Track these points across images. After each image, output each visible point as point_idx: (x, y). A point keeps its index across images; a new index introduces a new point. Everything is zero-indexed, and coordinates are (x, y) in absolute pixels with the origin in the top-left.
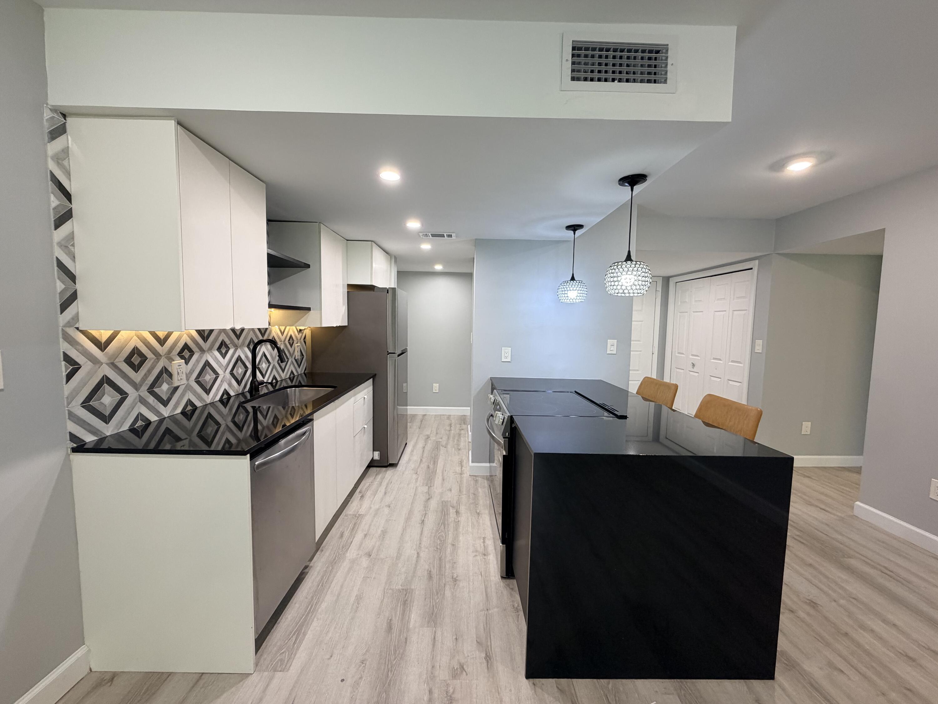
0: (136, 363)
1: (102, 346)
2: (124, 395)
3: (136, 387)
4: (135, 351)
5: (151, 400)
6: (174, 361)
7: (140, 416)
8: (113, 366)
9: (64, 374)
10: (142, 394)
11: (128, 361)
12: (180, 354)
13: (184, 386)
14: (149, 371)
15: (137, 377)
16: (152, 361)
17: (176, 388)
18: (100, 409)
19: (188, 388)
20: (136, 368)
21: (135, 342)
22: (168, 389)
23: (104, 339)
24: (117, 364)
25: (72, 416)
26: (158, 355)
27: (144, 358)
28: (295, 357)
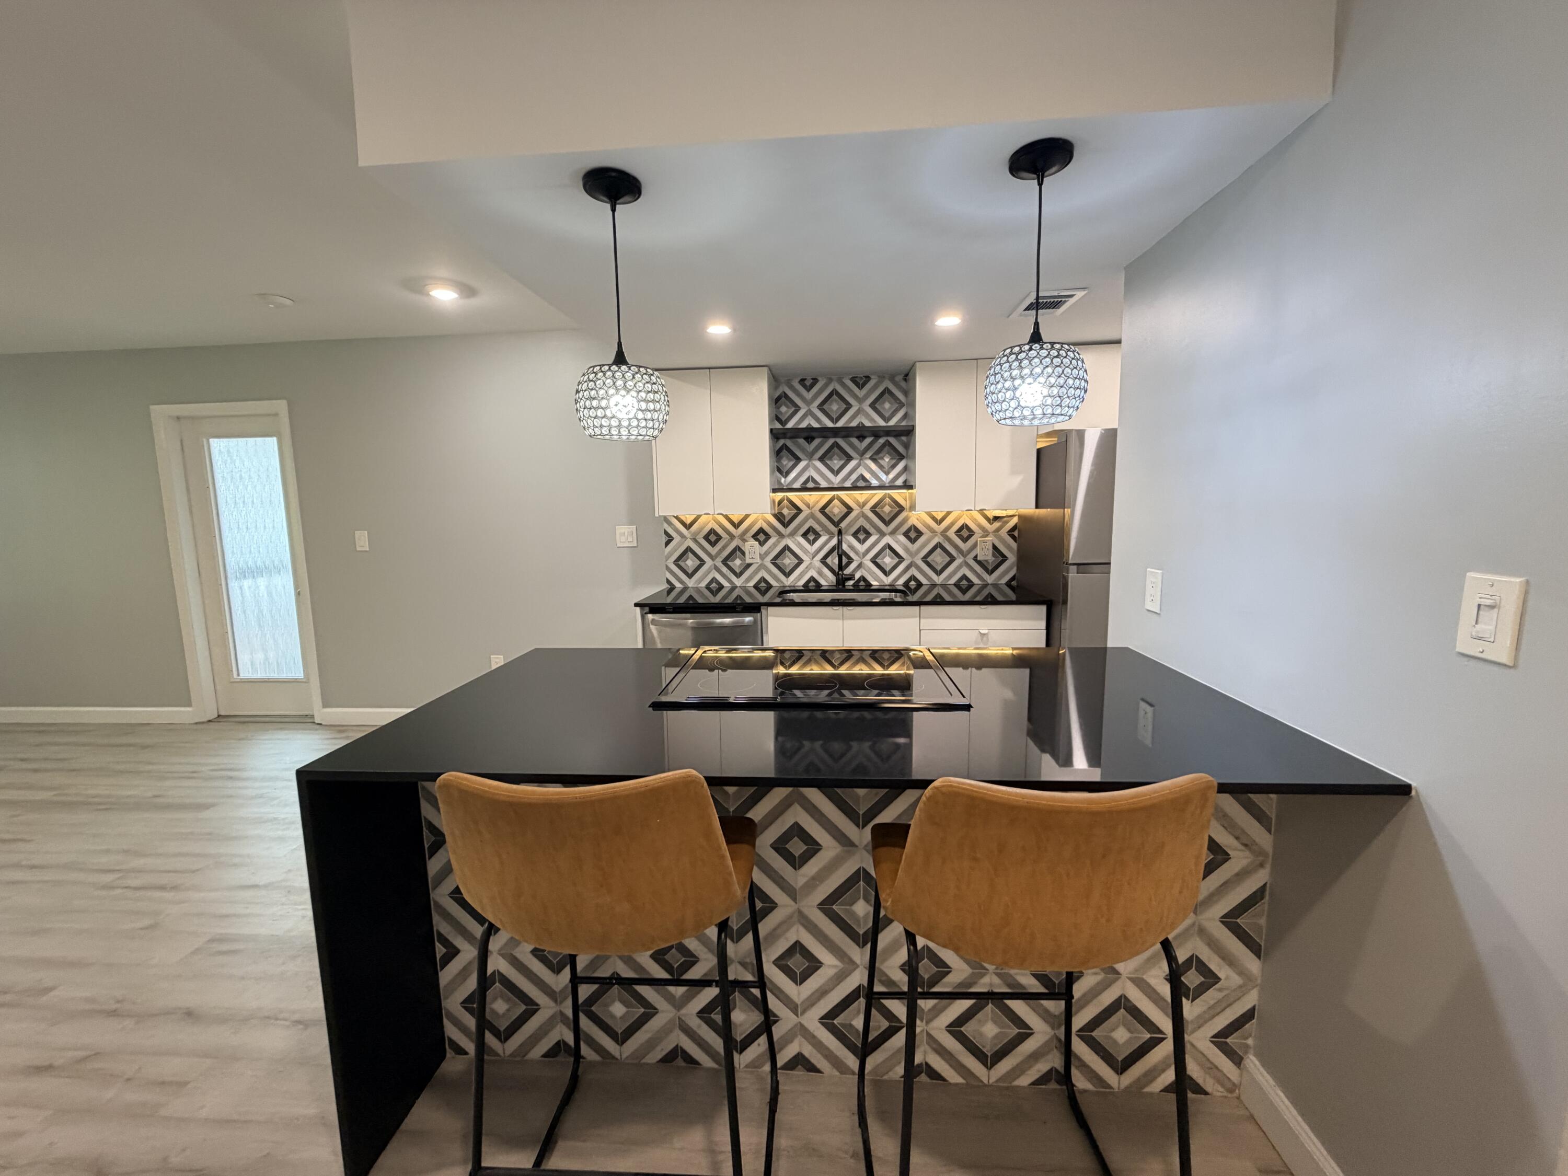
0: (713, 540)
1: (688, 527)
2: (702, 563)
3: (712, 558)
4: (712, 531)
5: (724, 570)
6: (747, 542)
7: (714, 580)
8: (695, 540)
9: (664, 542)
10: (717, 564)
11: (706, 538)
12: (755, 537)
13: (758, 564)
14: (724, 548)
15: (713, 550)
16: (725, 541)
17: (749, 565)
18: (685, 568)
19: (762, 567)
20: (713, 544)
21: (712, 525)
22: (741, 564)
23: (688, 522)
24: (698, 540)
25: (668, 568)
26: (732, 537)
27: (719, 538)
28: (976, 557)
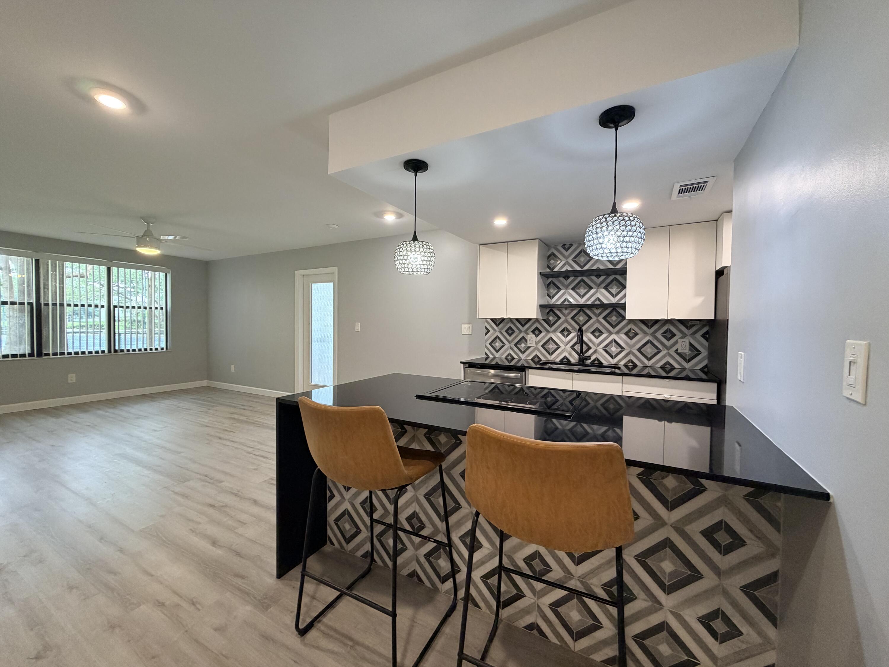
2: (504, 345)
3: (509, 342)
4: (510, 328)
5: (515, 349)
6: (529, 334)
7: (510, 354)
8: (501, 333)
9: (485, 333)
10: (512, 346)
11: (507, 331)
12: (533, 332)
13: (534, 347)
14: (516, 337)
15: (510, 338)
16: (517, 334)
17: (529, 347)
18: (495, 347)
19: (536, 349)
20: (510, 335)
21: (510, 324)
22: (525, 347)
25: (486, 347)
26: (521, 331)
27: (513, 332)
28: (677, 350)
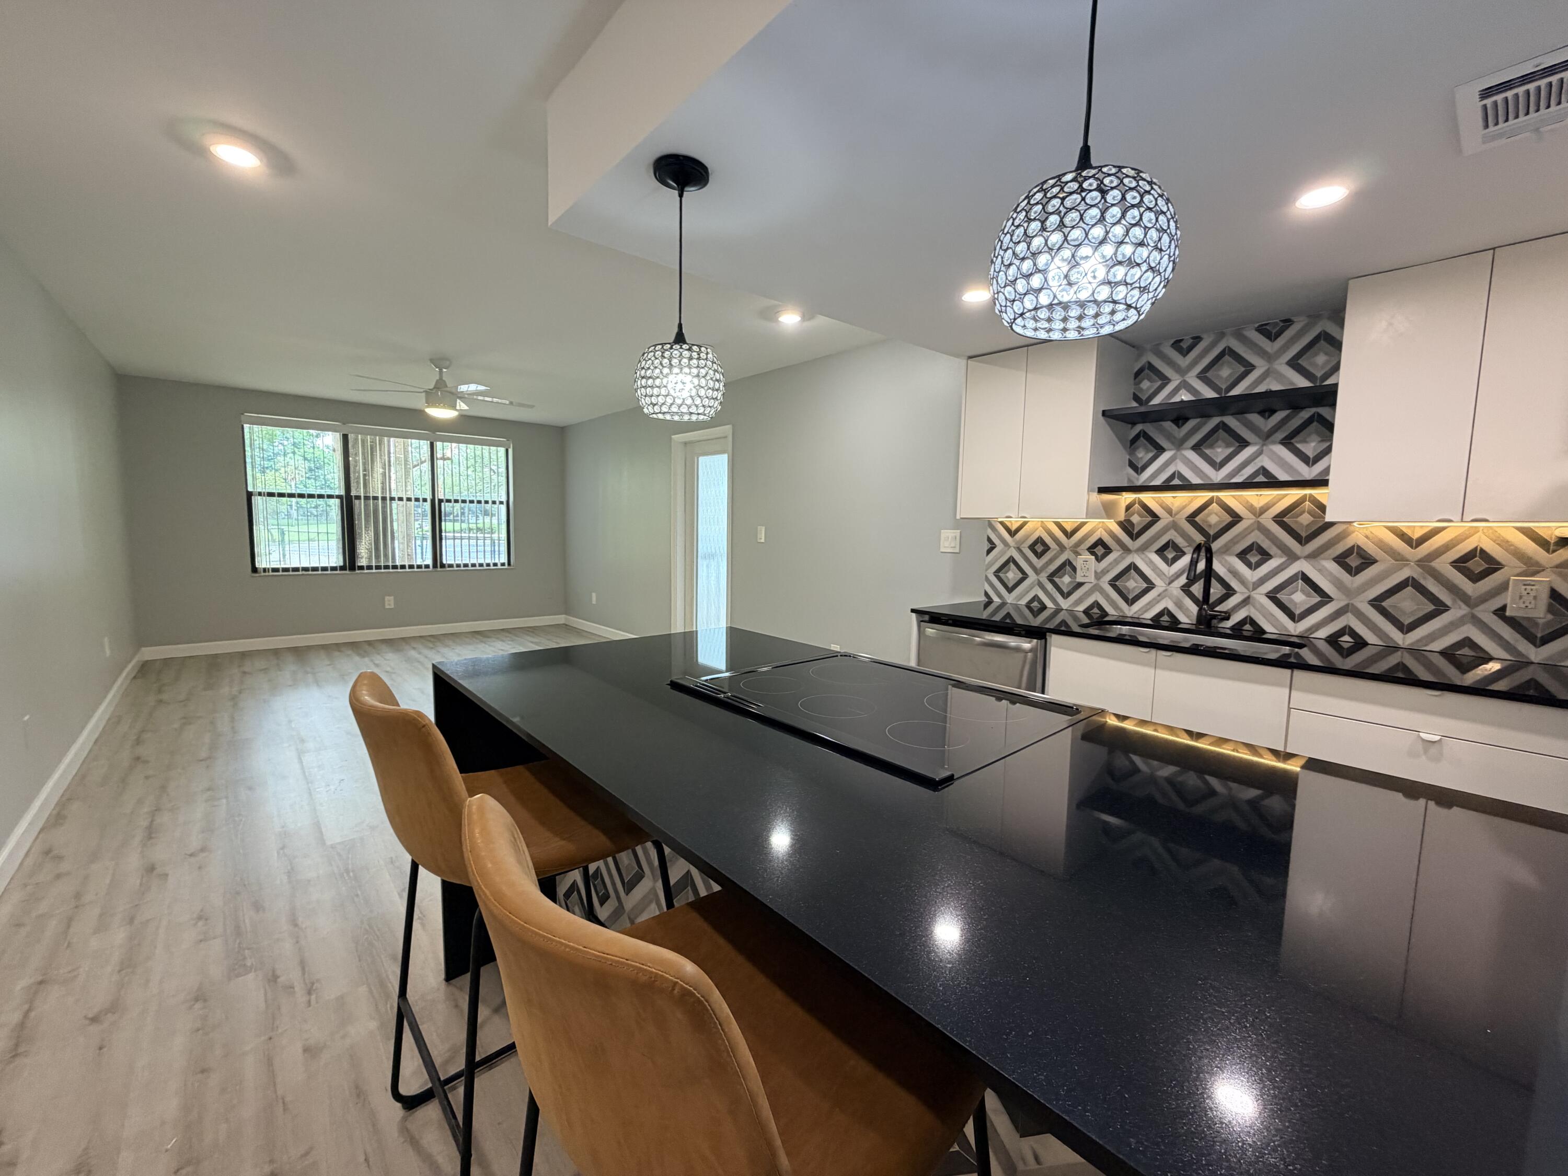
0: (1039, 551)
1: (1012, 533)
2: (1025, 576)
3: (1037, 571)
4: (1040, 540)
6: (1081, 555)
7: (1036, 598)
8: (1019, 550)
11: (1032, 547)
12: (1091, 549)
13: (1091, 585)
14: (1051, 561)
15: (1039, 563)
16: (1055, 552)
17: (1080, 585)
19: (1097, 588)
20: (1039, 555)
21: (1040, 533)
22: (1070, 583)
23: (1013, 528)
24: (1023, 549)
26: (1062, 548)
27: (1047, 548)
28: (1504, 608)
